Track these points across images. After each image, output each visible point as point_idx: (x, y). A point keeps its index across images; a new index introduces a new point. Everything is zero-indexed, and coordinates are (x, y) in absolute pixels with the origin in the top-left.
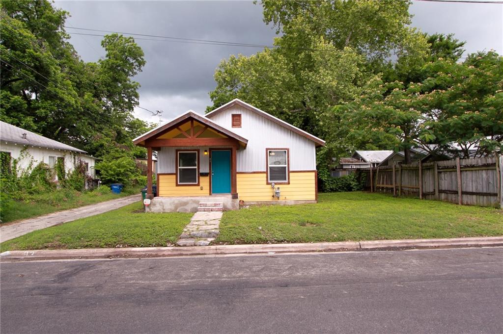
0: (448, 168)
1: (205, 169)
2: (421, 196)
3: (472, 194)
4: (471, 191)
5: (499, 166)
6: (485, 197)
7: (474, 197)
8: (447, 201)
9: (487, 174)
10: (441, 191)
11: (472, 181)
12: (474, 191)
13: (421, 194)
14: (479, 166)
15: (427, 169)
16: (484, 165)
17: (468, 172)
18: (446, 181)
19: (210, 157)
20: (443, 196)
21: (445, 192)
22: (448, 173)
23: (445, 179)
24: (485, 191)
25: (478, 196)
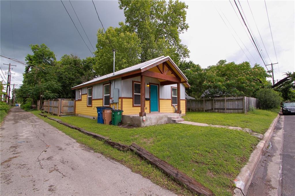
0: (219, 100)
1: (147, 96)
2: (204, 111)
3: (231, 109)
4: (230, 108)
5: (244, 100)
6: (237, 110)
7: (232, 110)
8: (218, 112)
9: (238, 102)
10: (215, 109)
11: (231, 105)
12: (232, 108)
13: (204, 110)
14: (235, 100)
15: (207, 101)
16: (237, 99)
17: (229, 102)
18: (218, 105)
19: (150, 88)
20: (216, 110)
21: (217, 109)
22: (219, 102)
23: (217, 104)
24: (237, 108)
25: (233, 110)
